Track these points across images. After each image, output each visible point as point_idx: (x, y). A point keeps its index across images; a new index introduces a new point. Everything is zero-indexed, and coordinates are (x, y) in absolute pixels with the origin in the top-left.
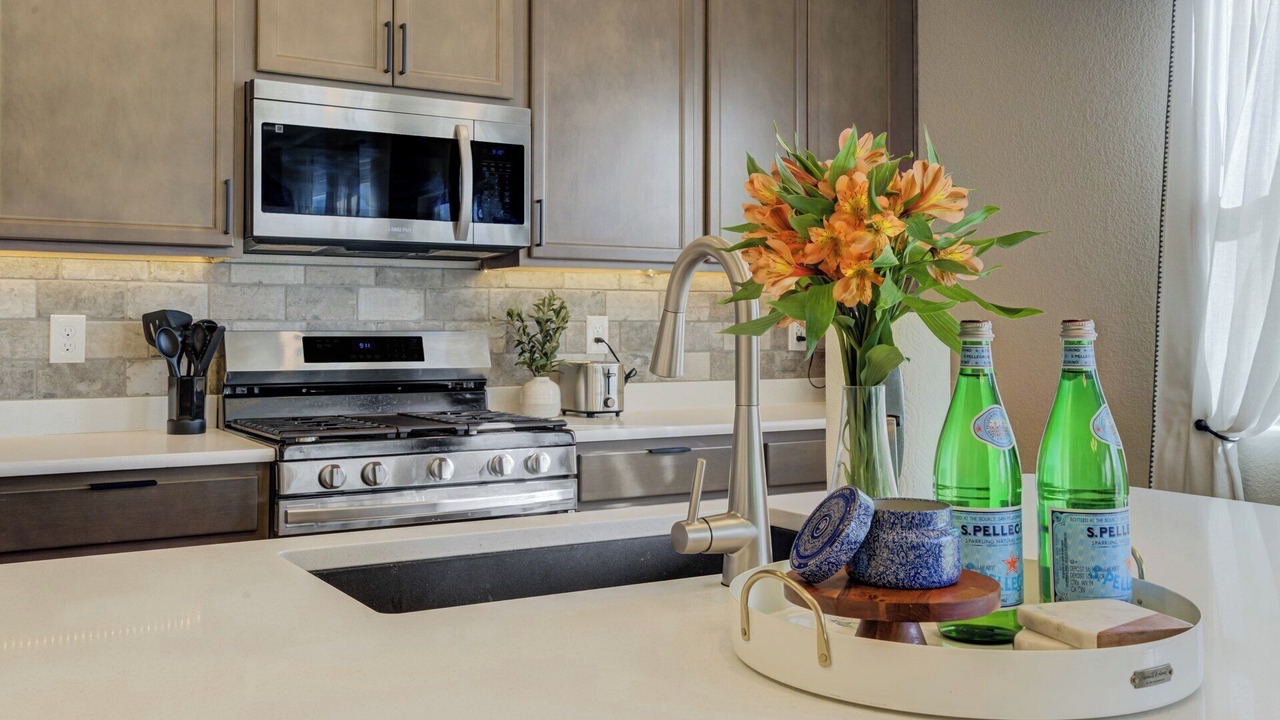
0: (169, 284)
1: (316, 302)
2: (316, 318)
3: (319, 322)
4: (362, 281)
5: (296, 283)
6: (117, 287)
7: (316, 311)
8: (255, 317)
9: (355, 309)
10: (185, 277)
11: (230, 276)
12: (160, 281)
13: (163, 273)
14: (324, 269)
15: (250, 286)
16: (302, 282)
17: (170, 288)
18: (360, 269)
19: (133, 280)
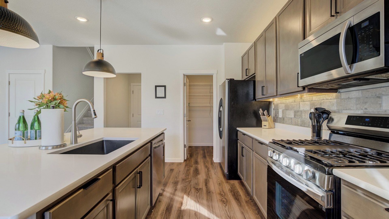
0: (329, 100)
1: (366, 103)
2: (366, 109)
3: (367, 110)
4: (383, 93)
5: (359, 96)
6: (320, 102)
7: (366, 107)
8: (348, 108)
9: (381, 105)
10: (332, 98)
11: (341, 97)
12: (327, 99)
13: (328, 97)
14: (368, 90)
15: (346, 99)
16: (361, 96)
17: (329, 101)
18: (383, 88)
19: (323, 100)
